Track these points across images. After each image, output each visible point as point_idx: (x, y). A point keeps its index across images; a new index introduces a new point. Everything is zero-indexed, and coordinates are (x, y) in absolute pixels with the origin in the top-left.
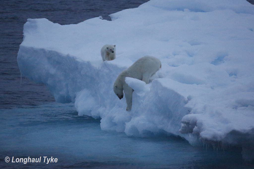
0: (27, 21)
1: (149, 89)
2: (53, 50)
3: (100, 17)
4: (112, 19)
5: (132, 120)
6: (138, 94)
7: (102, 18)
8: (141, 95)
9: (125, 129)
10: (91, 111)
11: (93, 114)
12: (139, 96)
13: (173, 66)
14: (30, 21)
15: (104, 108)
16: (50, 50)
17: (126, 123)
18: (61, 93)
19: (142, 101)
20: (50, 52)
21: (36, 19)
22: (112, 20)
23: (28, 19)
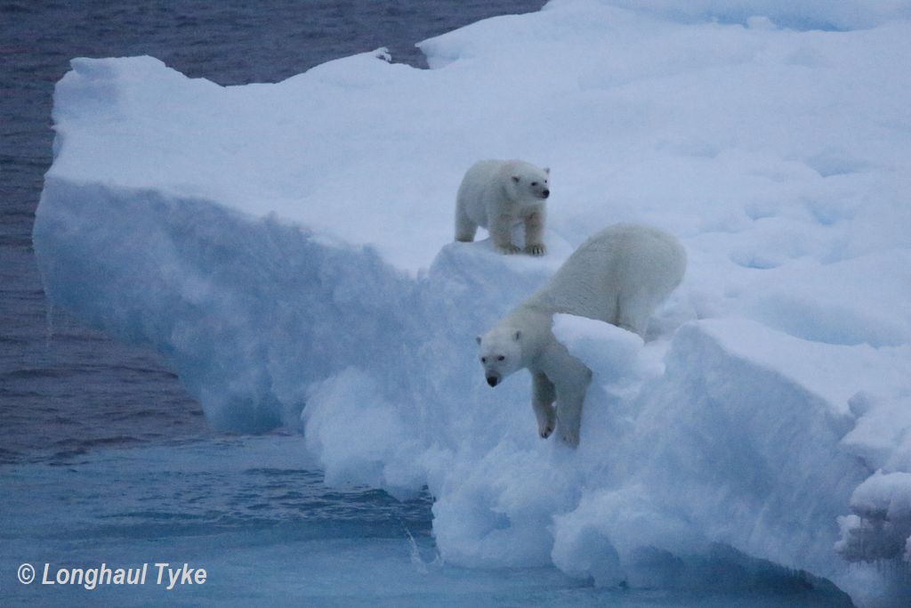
0: (72, 69)
1: (661, 368)
2: (200, 195)
4: (431, 61)
5: (584, 503)
6: (612, 390)
7: (389, 57)
8: (624, 391)
9: (557, 546)
10: (380, 465)
11: (395, 478)
12: (615, 400)
13: (753, 264)
14: (81, 69)
15: (447, 452)
16: (185, 195)
17: (554, 517)
18: (234, 386)
19: (630, 419)
20: (182, 203)
21: (111, 60)
22: (431, 65)
23: (76, 61)
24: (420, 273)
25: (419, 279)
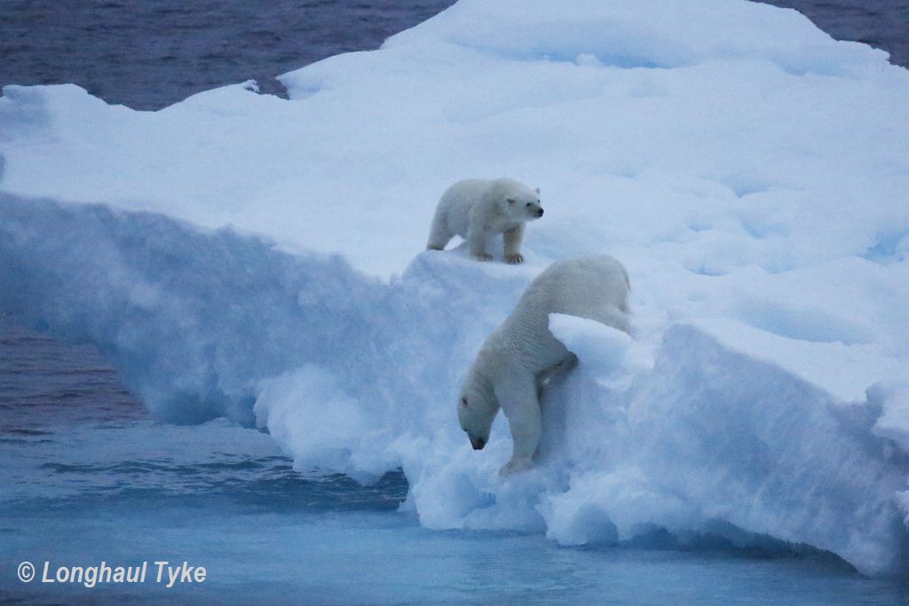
1: (650, 363)
3: (250, 83)
4: (290, 91)
7: (256, 88)
8: (615, 384)
10: (347, 452)
11: (366, 463)
12: (606, 391)
15: (422, 441)
20: (133, 217)
24: (393, 278)
25: (392, 283)
